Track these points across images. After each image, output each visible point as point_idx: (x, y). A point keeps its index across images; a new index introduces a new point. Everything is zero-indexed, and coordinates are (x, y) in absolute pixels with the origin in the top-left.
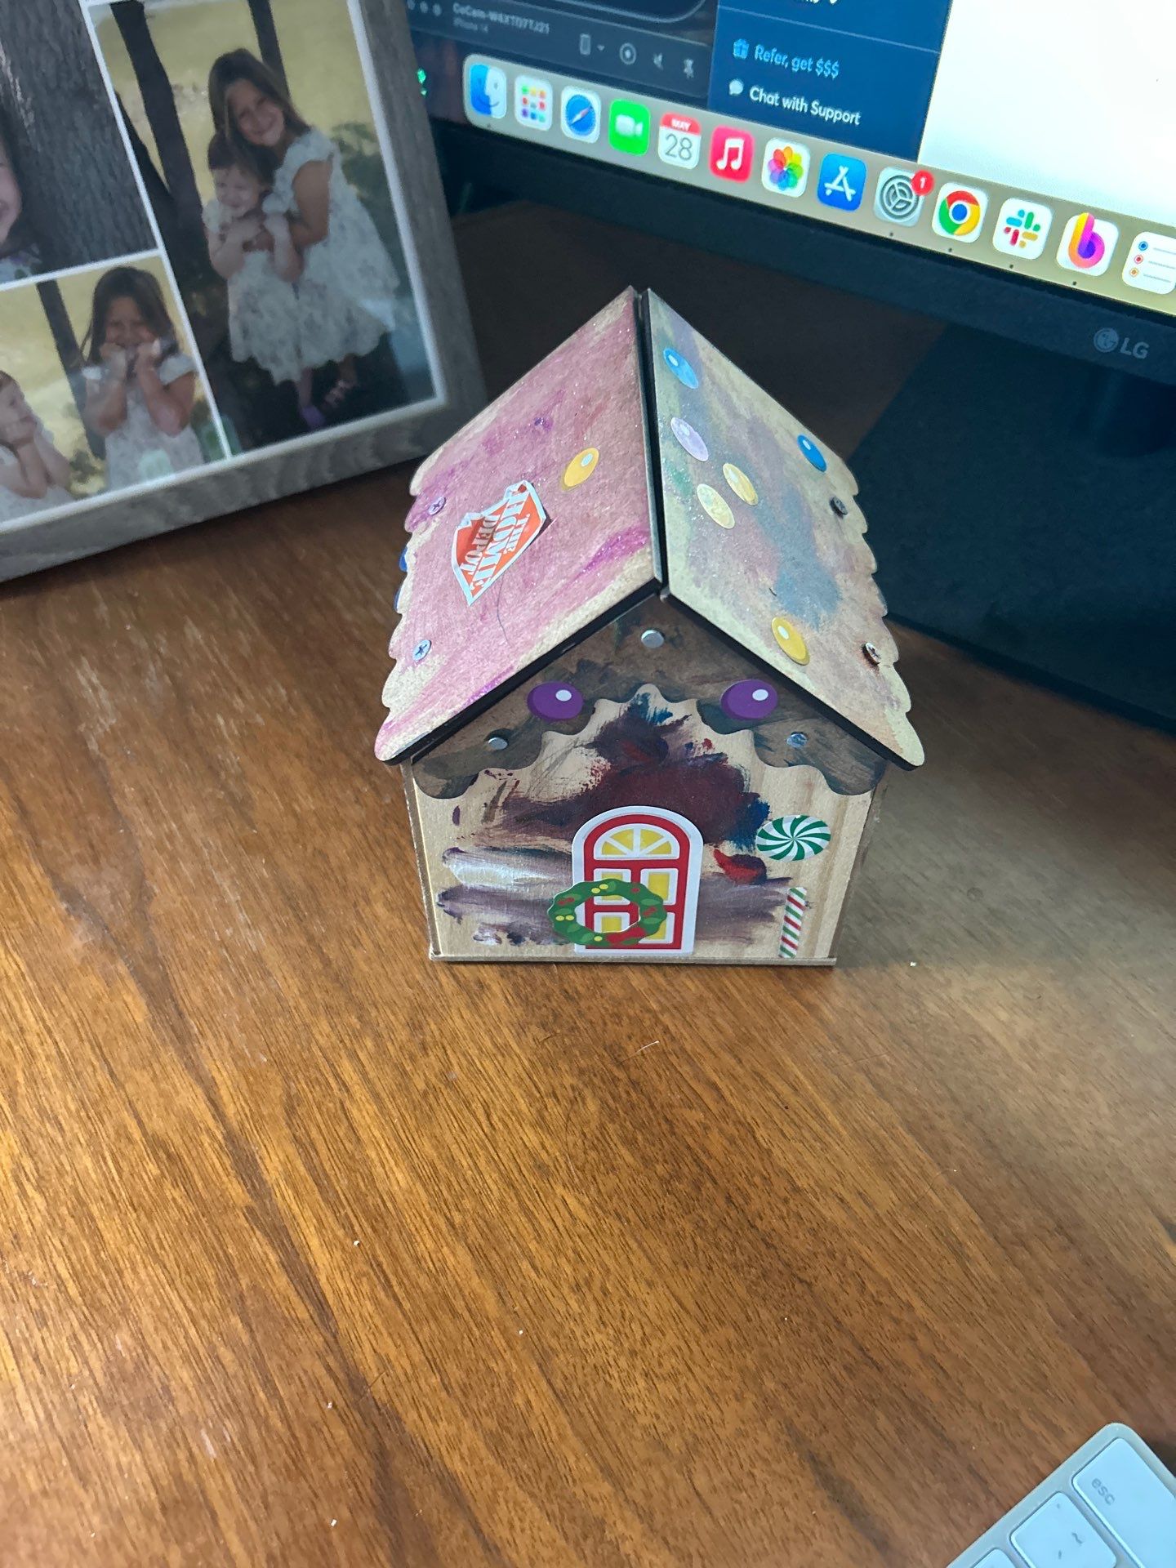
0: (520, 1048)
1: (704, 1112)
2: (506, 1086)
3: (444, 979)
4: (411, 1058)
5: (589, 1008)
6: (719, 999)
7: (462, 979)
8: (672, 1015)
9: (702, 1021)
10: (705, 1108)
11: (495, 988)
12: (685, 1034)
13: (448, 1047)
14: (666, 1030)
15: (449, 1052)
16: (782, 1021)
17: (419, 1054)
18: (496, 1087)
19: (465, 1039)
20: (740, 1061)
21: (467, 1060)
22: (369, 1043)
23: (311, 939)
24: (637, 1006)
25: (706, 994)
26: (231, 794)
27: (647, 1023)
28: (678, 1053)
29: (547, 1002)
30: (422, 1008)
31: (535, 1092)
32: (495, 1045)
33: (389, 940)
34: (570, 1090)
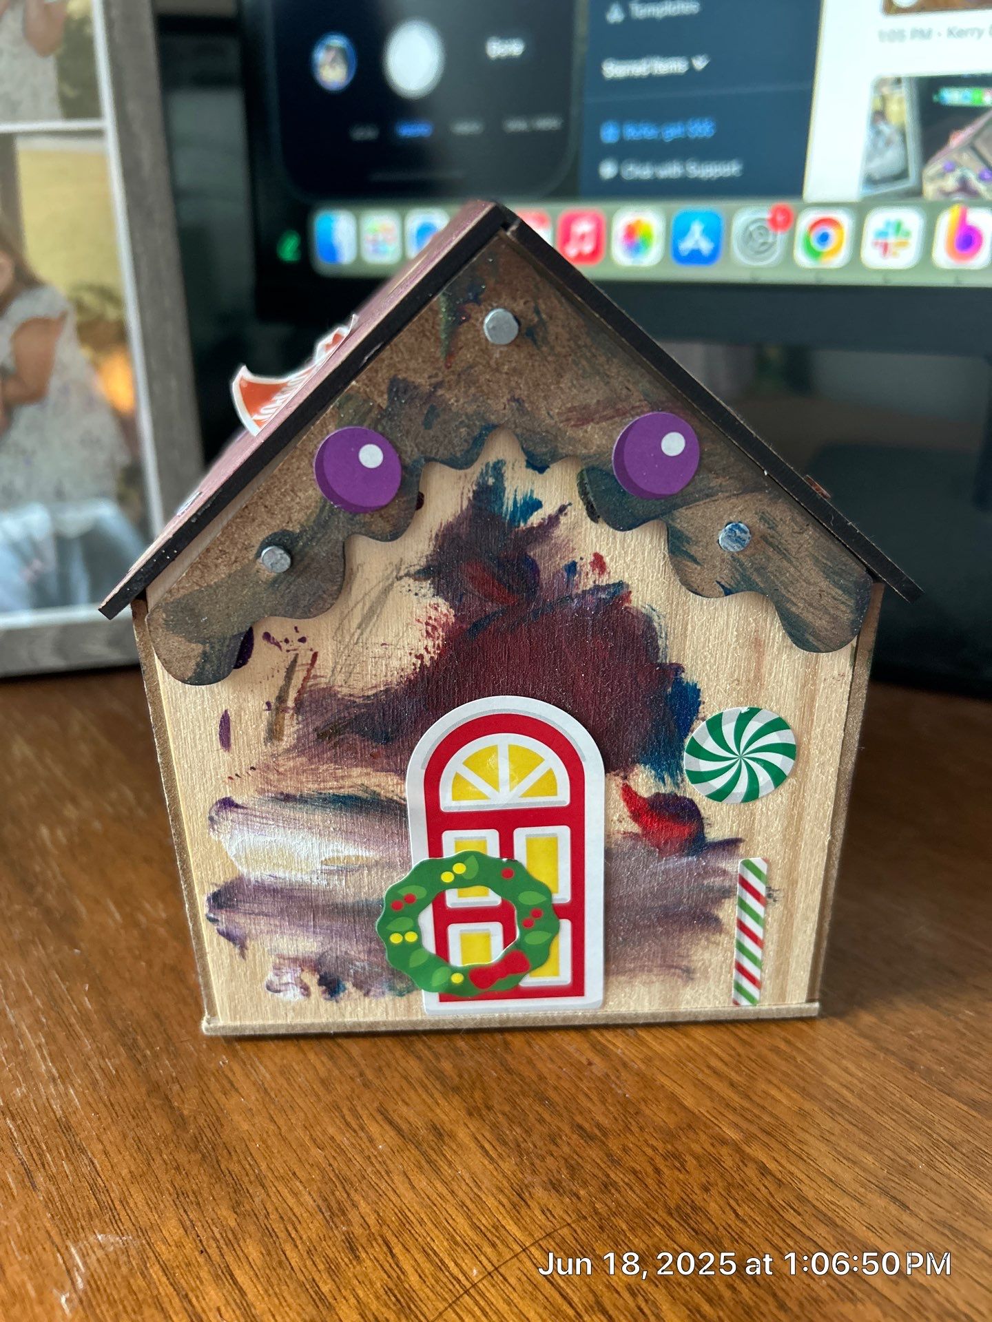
0: (524, 1229)
1: (878, 1305)
2: (509, 1302)
3: (374, 1129)
4: (329, 1270)
5: (625, 1149)
6: (831, 1110)
7: (404, 1127)
8: (767, 1145)
9: (817, 1148)
10: (875, 1297)
11: (462, 1134)
12: (796, 1172)
13: (393, 1241)
14: (764, 1170)
15: (397, 1250)
16: (945, 1133)
17: (343, 1258)
18: (490, 1304)
19: (421, 1222)
20: (904, 1206)
21: (431, 1261)
22: (253, 1251)
23: (155, 1088)
24: (703, 1137)
25: (808, 1106)
26: (48, 912)
27: (728, 1162)
28: (796, 1205)
29: (553, 1148)
30: (344, 1180)
31: (565, 1307)
32: (475, 1227)
33: (281, 1081)
34: (626, 1295)
